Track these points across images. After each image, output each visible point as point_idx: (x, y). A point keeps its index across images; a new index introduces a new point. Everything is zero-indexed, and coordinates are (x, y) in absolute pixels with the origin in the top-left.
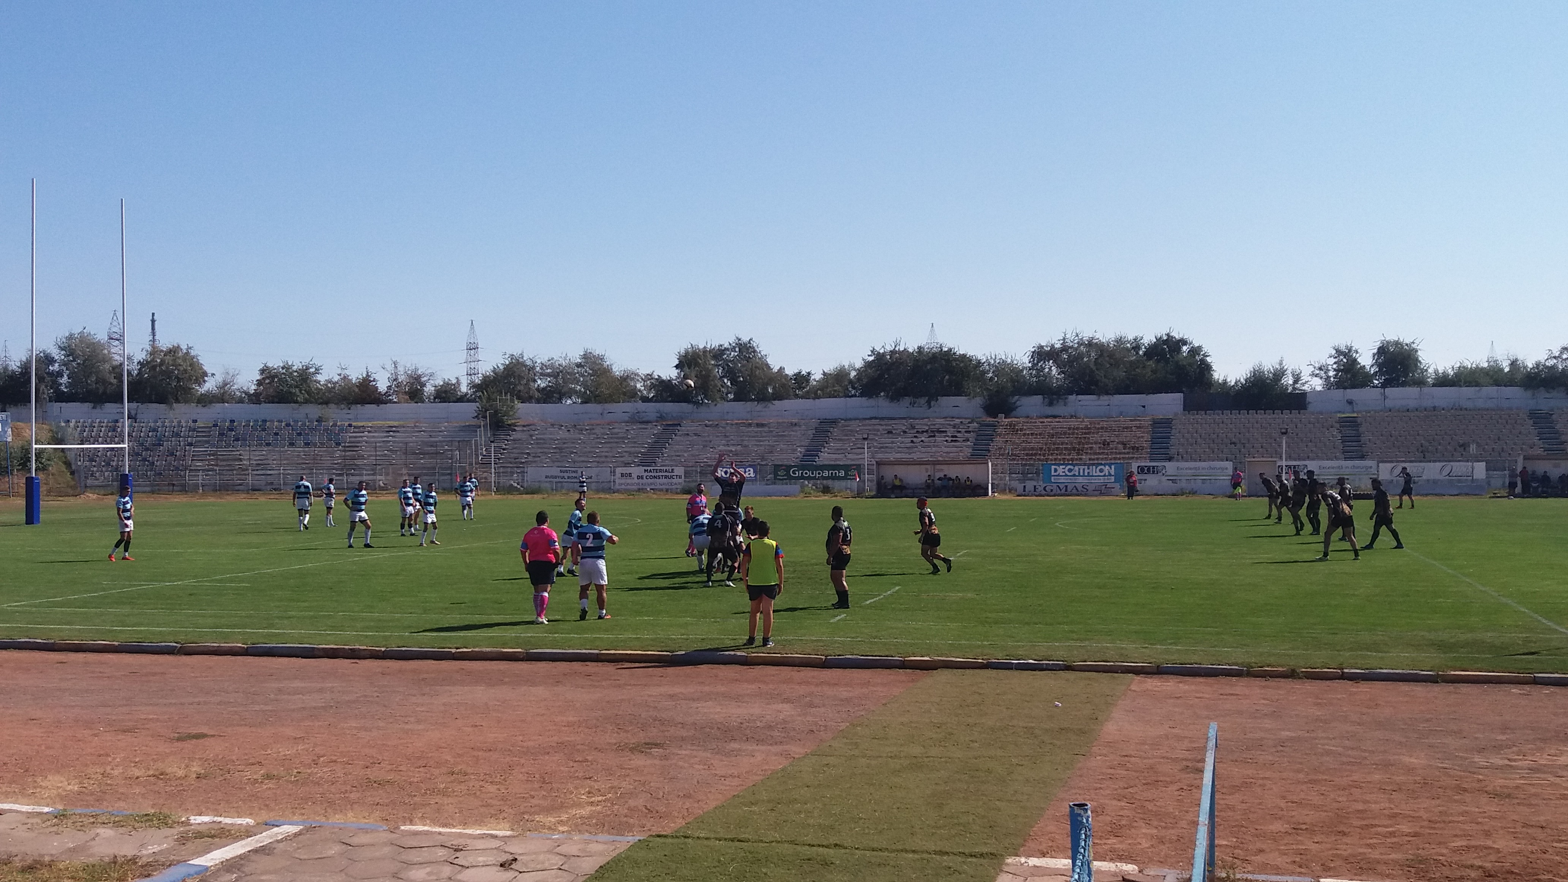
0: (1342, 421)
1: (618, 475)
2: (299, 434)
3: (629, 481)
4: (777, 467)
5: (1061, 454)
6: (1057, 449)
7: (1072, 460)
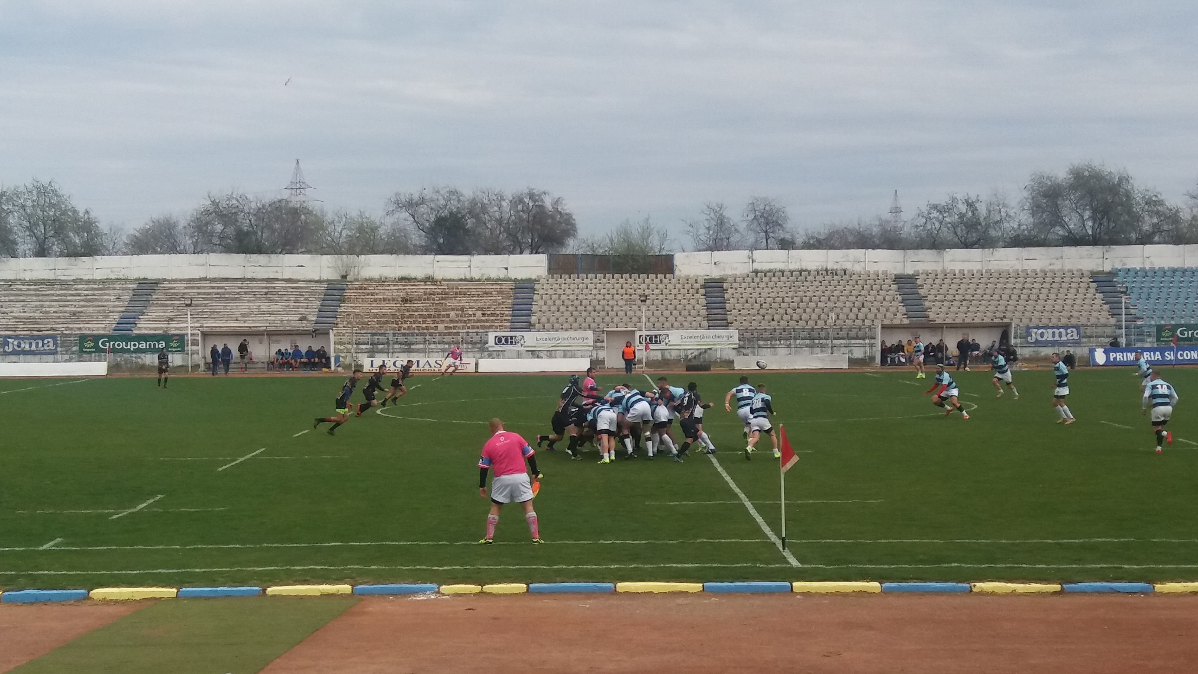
0: (707, 283)
4: (83, 339)
5: (414, 322)
6: (411, 316)
7: (427, 328)
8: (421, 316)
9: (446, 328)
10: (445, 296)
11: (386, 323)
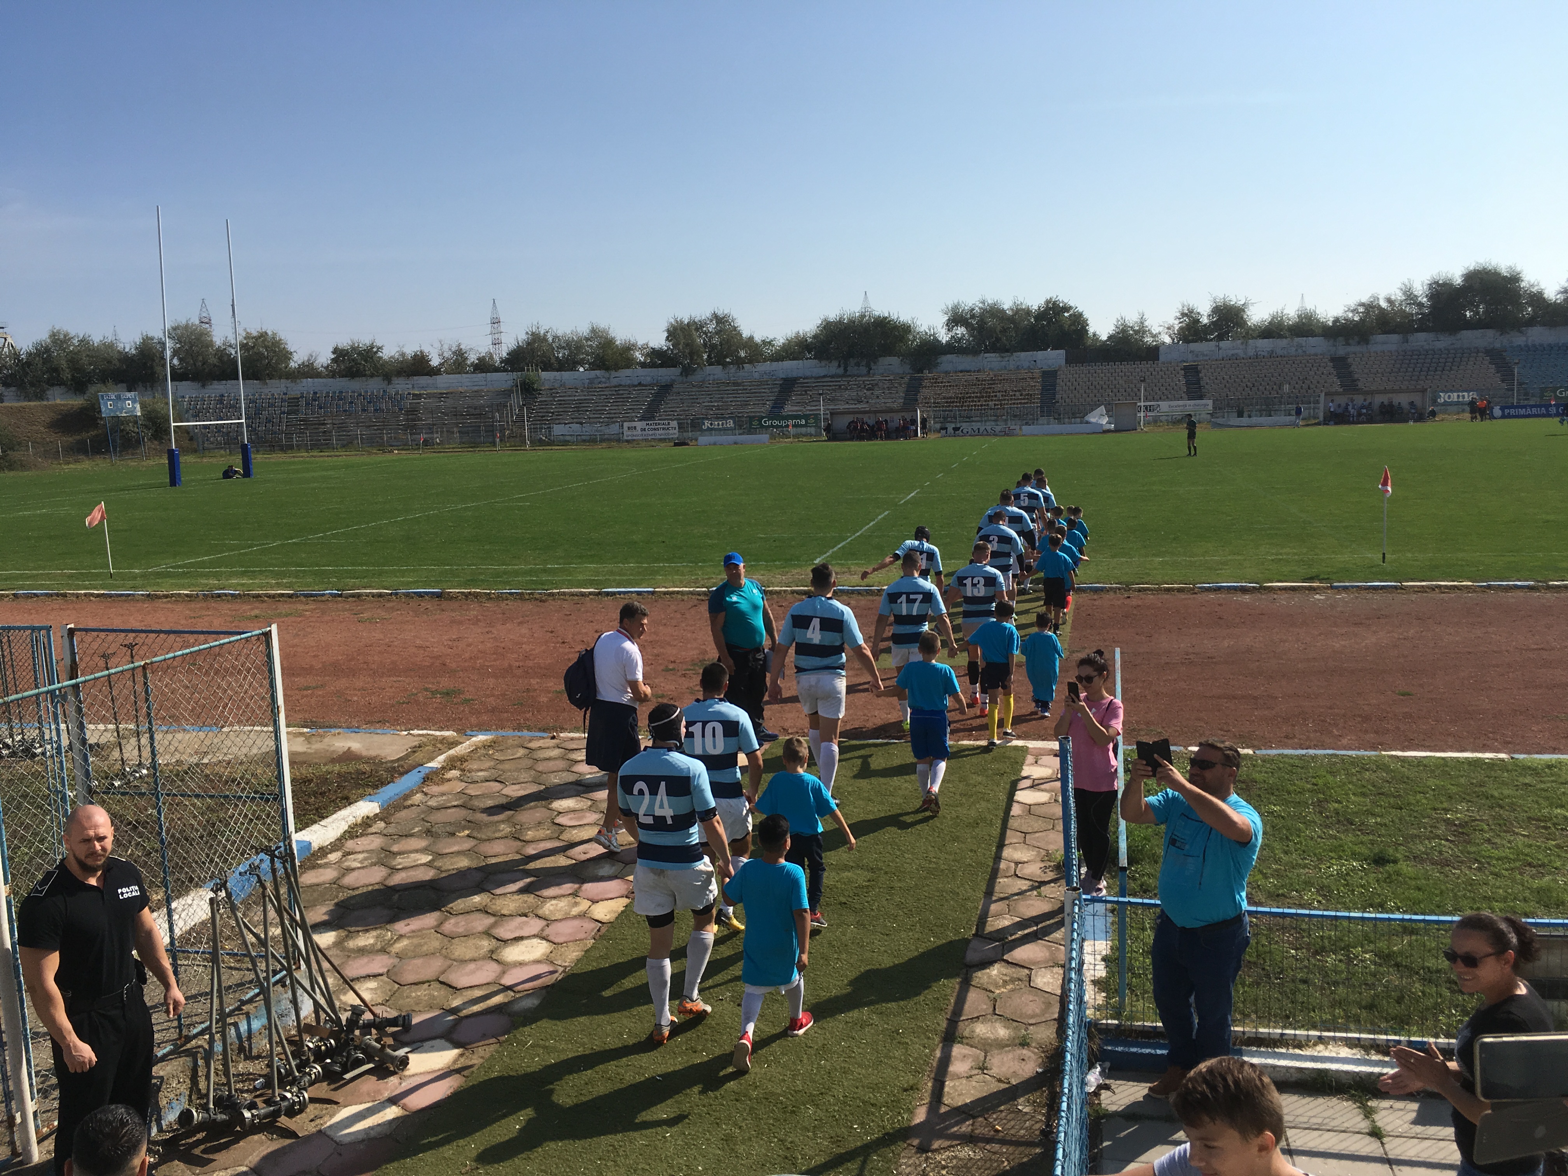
0: (1185, 368)
1: (625, 428)
2: (369, 402)
3: (635, 433)
4: (751, 419)
5: (973, 401)
6: (970, 397)
7: (981, 405)
8: (976, 397)
9: (995, 405)
10: (993, 381)
11: (953, 402)
